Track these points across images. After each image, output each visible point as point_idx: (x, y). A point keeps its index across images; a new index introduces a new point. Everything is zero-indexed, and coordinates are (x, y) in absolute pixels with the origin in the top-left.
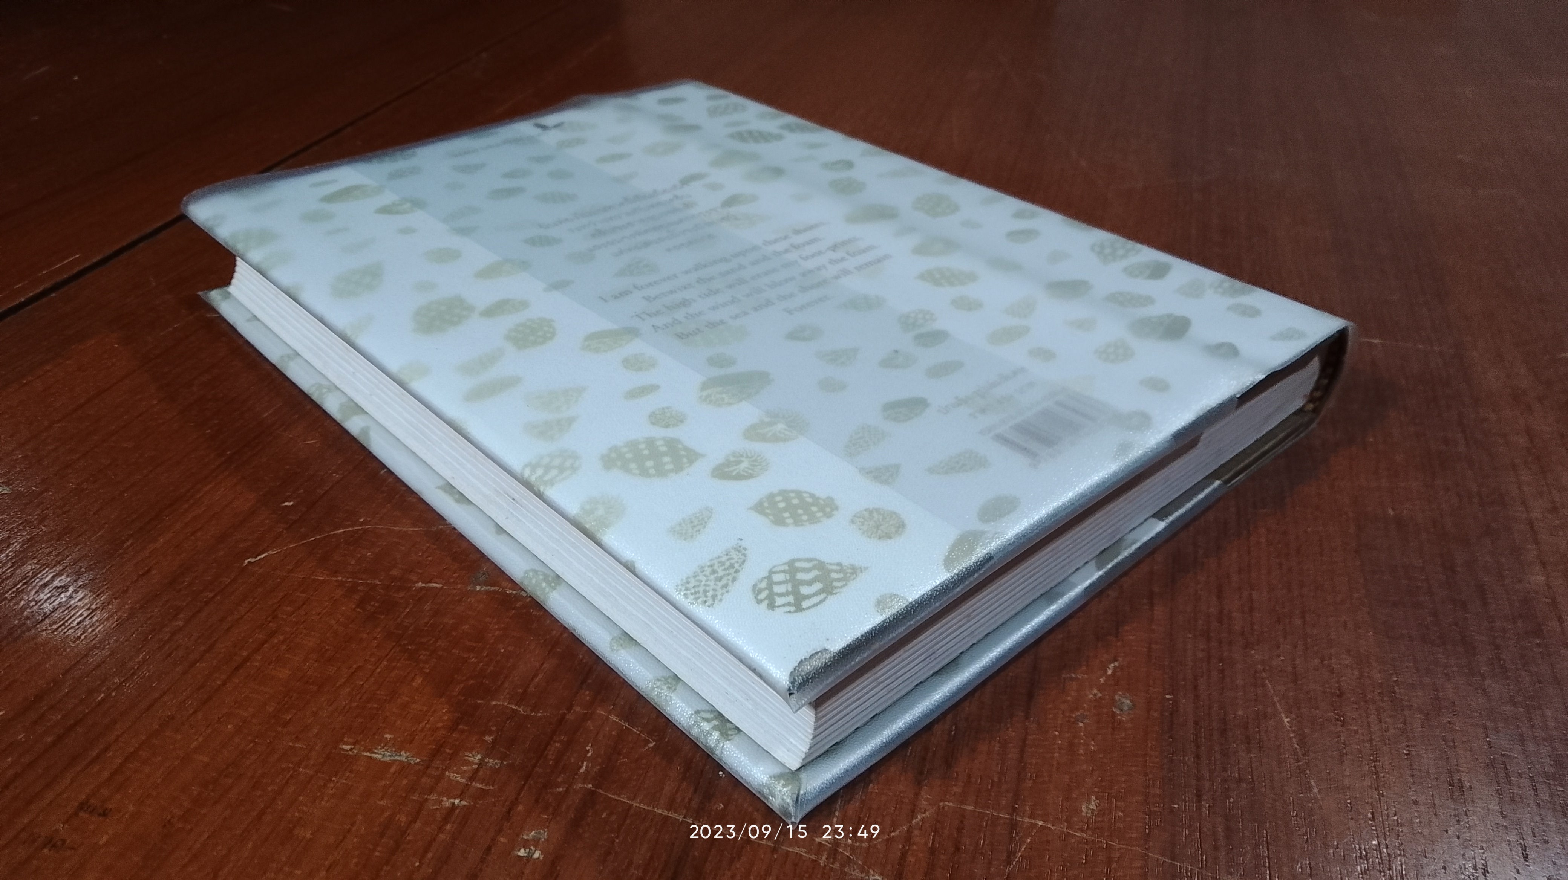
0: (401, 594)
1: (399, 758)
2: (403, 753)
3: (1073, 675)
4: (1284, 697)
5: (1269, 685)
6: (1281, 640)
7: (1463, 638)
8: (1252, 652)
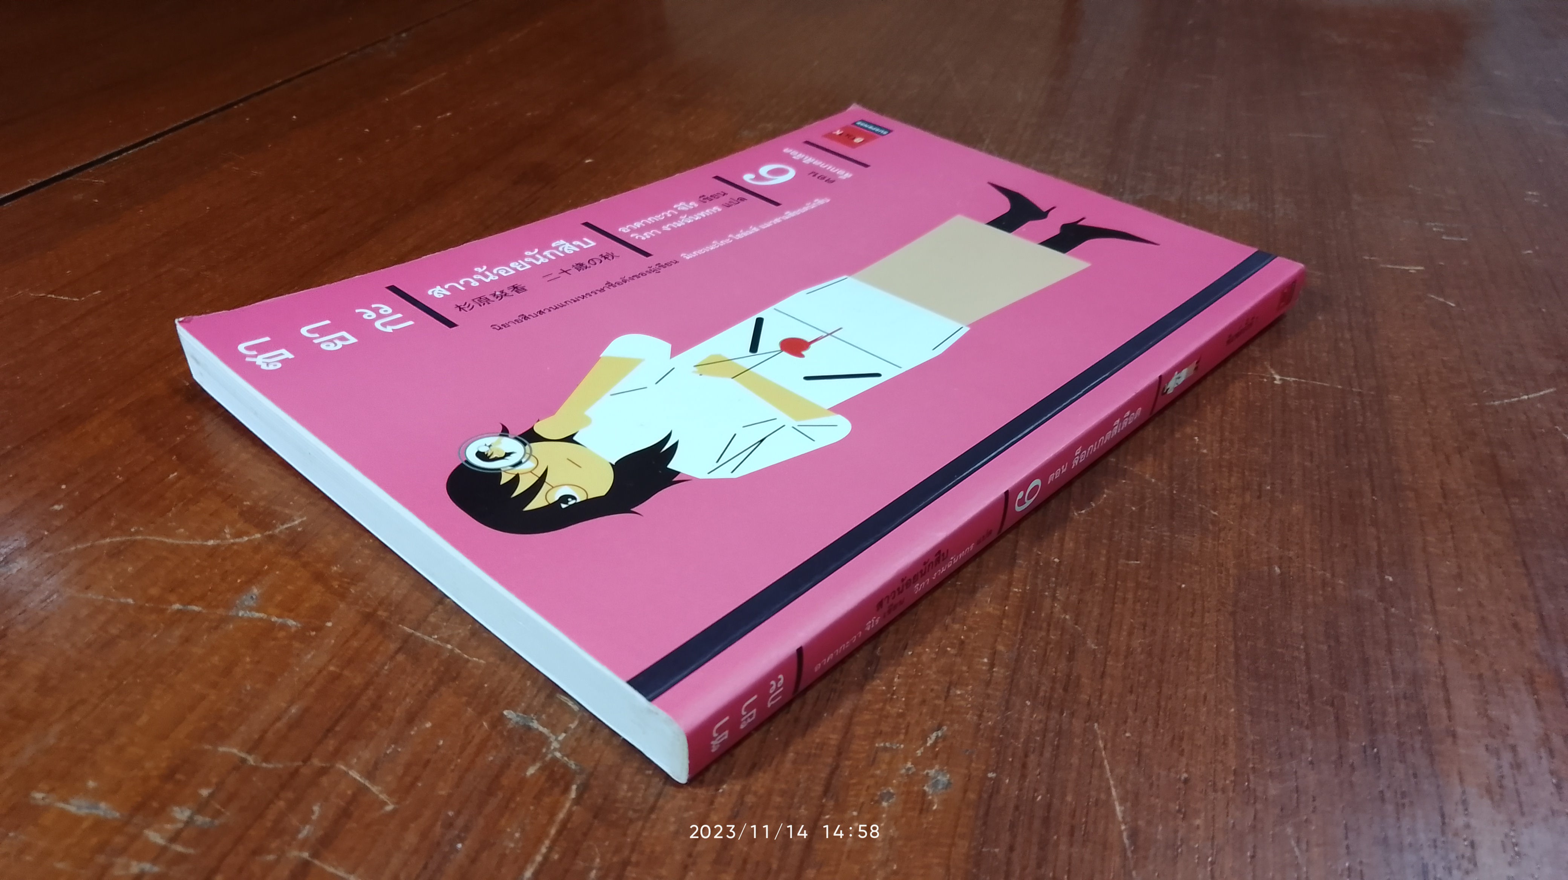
0: (154, 617)
1: (94, 811)
2: (103, 805)
3: (888, 745)
4: (1121, 781)
5: (1108, 767)
6: (1131, 713)
7: (1337, 718)
8: (1096, 725)
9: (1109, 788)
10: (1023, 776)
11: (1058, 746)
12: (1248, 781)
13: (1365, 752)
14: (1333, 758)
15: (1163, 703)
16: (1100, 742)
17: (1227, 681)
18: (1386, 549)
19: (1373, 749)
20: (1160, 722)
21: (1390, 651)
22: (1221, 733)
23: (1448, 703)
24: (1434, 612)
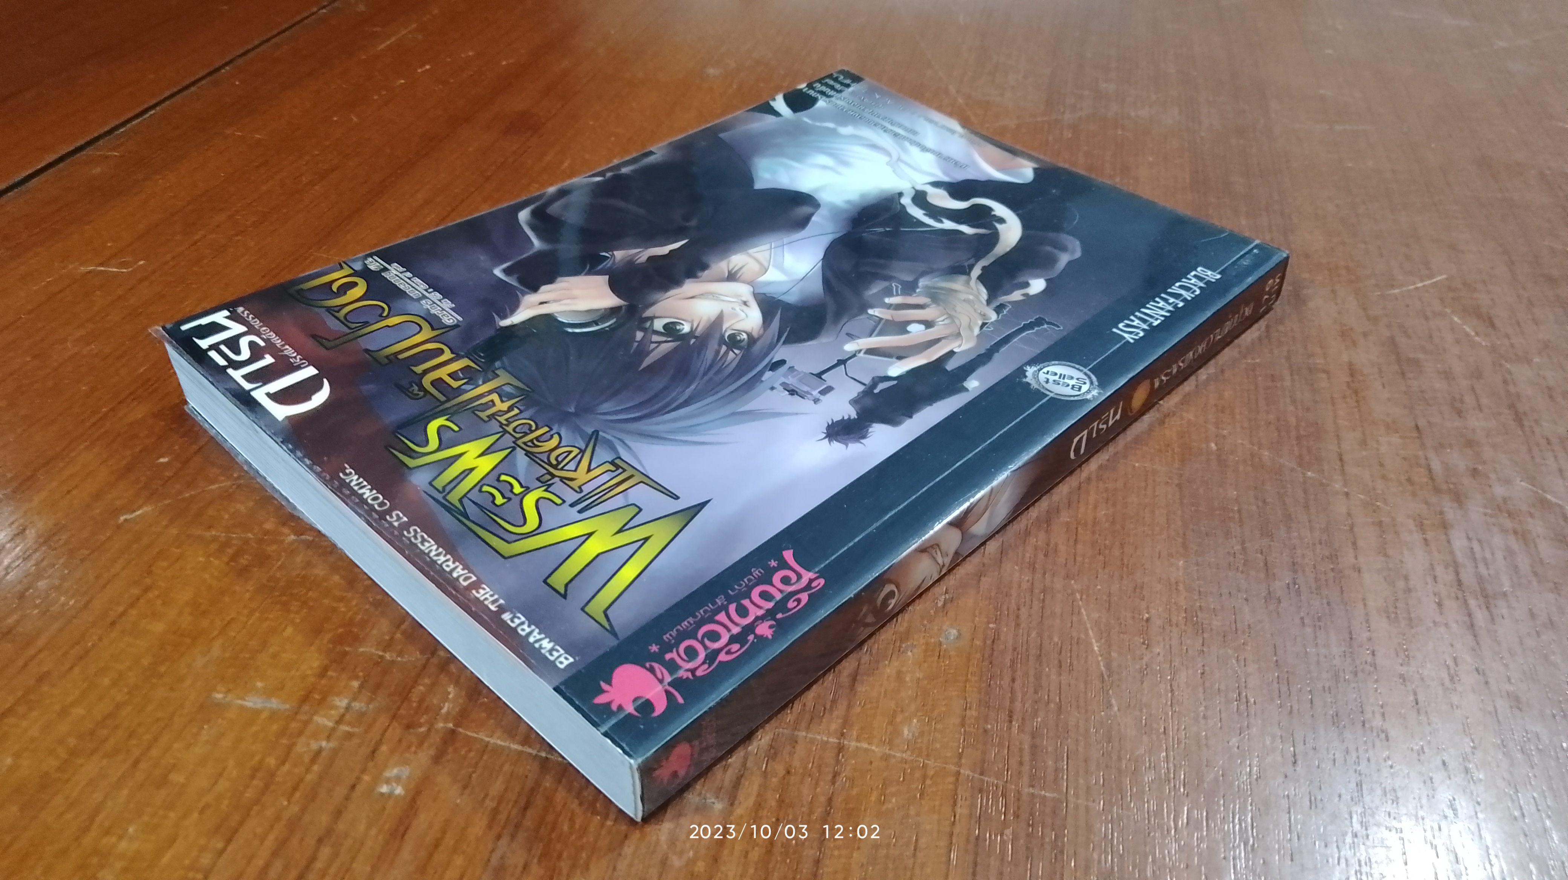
0: (274, 547)
1: (268, 705)
2: (274, 700)
4: (1097, 623)
5: (1084, 613)
6: (1100, 570)
7: (1266, 564)
8: (1073, 582)
9: (1087, 630)
10: (1018, 625)
11: (1044, 600)
12: (1197, 617)
13: (1288, 588)
14: (1263, 594)
15: (1126, 561)
16: (1077, 594)
17: (1176, 540)
18: (1303, 424)
19: (1295, 584)
20: (1125, 577)
21: (1307, 507)
22: (1173, 580)
23: (1354, 544)
24: (1343, 472)
